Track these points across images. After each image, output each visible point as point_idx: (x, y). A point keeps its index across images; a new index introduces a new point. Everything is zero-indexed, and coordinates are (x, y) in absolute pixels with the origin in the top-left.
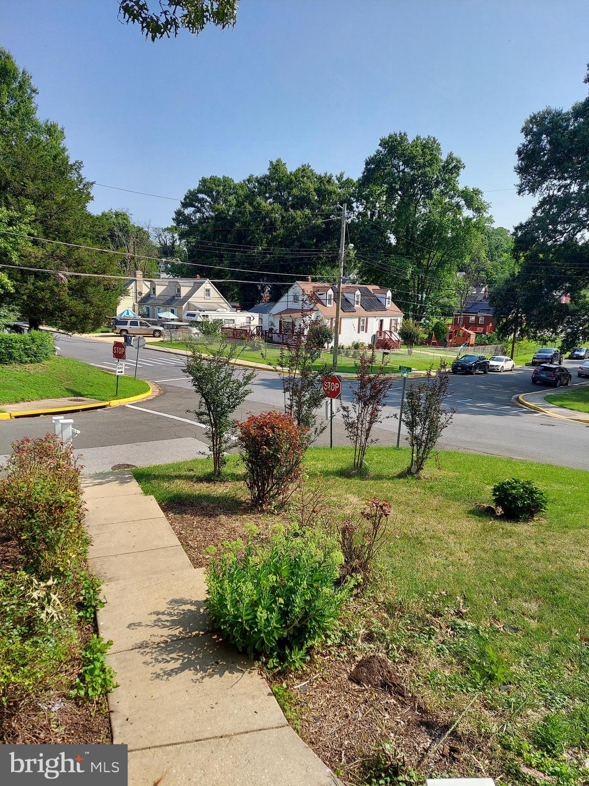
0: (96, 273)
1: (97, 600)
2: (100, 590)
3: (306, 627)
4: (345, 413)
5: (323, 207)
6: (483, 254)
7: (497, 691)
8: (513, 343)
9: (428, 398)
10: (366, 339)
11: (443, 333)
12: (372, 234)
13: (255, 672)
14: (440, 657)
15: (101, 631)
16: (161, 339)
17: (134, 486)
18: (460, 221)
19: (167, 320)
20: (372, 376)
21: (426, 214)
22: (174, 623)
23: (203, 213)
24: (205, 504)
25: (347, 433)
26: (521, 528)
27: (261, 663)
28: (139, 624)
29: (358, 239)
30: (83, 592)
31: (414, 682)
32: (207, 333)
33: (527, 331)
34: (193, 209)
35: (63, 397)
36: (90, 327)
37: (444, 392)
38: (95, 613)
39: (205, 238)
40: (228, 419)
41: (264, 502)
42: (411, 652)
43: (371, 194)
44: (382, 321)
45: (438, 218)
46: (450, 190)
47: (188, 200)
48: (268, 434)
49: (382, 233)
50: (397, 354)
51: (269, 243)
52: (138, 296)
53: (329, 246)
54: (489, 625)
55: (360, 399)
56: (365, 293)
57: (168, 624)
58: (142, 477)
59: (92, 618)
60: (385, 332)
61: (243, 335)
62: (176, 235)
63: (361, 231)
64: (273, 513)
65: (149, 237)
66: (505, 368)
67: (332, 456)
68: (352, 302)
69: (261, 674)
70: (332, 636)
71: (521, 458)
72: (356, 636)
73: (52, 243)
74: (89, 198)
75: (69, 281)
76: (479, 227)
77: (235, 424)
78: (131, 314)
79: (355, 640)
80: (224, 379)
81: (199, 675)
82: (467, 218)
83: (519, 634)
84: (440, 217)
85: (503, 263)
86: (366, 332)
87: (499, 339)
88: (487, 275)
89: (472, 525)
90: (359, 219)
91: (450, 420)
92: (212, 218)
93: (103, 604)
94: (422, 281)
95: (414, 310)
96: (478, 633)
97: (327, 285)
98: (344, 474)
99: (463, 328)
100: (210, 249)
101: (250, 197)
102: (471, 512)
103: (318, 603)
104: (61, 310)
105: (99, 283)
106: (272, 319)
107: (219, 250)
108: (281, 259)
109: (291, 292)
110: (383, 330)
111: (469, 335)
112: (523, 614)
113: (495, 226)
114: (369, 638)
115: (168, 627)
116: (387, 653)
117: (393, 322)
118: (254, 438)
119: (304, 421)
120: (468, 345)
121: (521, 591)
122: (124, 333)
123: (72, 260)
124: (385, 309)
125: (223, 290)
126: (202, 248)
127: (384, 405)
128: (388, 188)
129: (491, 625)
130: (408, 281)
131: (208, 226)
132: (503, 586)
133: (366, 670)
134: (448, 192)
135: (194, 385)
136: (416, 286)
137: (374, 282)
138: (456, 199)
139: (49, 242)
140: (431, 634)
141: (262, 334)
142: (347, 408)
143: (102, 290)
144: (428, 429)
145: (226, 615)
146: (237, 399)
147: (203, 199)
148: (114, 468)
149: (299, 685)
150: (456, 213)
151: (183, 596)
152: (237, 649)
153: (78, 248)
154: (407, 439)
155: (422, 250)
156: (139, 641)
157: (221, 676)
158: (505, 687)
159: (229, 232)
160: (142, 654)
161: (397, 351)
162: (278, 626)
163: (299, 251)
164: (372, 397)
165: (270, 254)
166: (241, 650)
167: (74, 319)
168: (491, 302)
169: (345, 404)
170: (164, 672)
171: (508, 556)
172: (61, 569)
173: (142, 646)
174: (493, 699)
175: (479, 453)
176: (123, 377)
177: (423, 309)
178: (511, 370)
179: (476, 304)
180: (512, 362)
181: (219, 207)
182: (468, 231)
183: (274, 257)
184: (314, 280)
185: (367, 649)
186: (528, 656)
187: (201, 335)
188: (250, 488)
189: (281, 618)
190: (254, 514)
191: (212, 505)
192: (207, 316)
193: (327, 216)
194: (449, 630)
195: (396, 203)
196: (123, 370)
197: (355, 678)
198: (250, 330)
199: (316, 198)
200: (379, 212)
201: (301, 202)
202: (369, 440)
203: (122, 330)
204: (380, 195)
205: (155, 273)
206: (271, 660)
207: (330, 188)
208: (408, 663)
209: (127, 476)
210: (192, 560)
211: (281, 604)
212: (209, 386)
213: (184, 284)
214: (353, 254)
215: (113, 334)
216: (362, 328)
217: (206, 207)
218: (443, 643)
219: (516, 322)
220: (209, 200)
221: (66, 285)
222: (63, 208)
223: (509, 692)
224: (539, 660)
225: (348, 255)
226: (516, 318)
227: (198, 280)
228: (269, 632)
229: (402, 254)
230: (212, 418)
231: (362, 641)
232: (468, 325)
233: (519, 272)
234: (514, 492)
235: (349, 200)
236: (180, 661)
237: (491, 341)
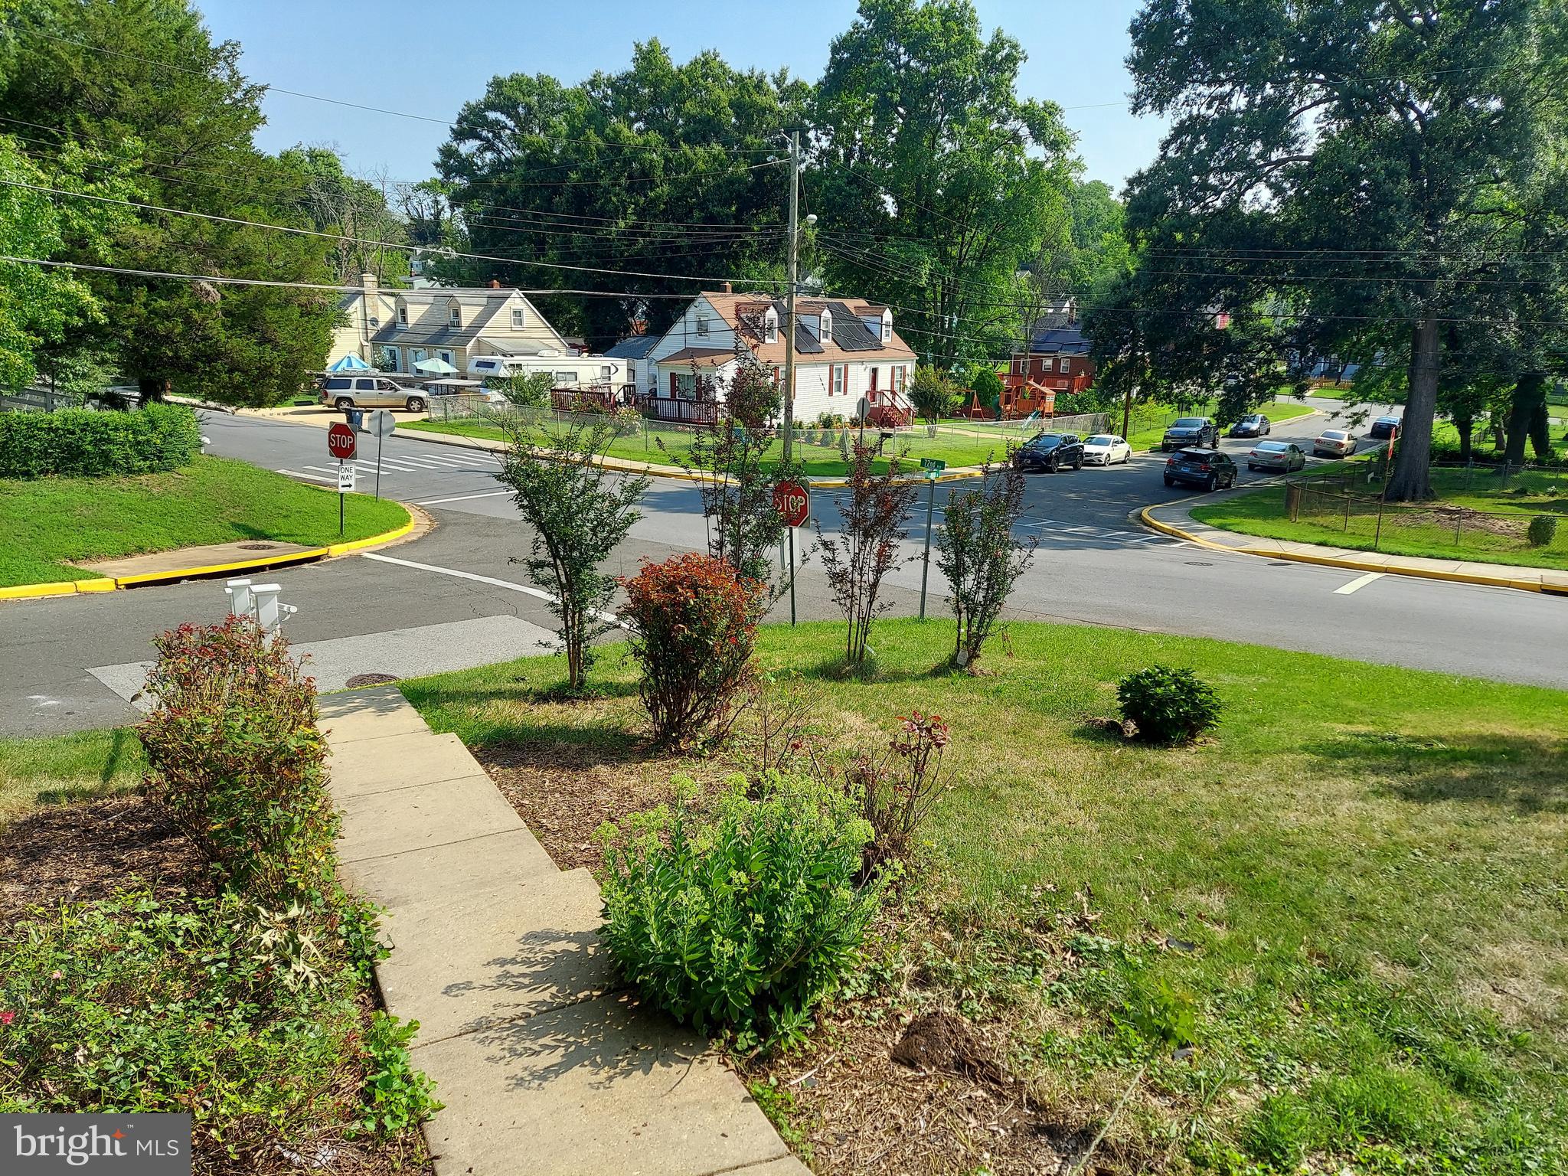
0: (281, 279)
1: (374, 943)
2: (376, 925)
3: (807, 966)
4: (829, 554)
5: (749, 139)
6: (1066, 233)
7: (1168, 1059)
8: (1127, 408)
9: (985, 519)
10: (846, 407)
11: (994, 391)
12: (850, 195)
13: (713, 1061)
14: (1057, 1006)
15: (388, 1003)
16: (425, 415)
17: (408, 717)
18: (1021, 168)
19: (434, 376)
20: (877, 479)
21: (954, 154)
22: (538, 980)
23: (499, 152)
24: (561, 744)
25: (832, 593)
26: (1175, 758)
27: (722, 1042)
28: (468, 986)
29: (822, 204)
30: (342, 930)
31: (1015, 1056)
32: (520, 400)
33: (1154, 384)
34: (477, 143)
35: (227, 540)
36: (274, 394)
37: (1016, 506)
38: (372, 970)
39: (506, 203)
40: (595, 573)
41: (683, 736)
42: (1004, 1001)
43: (845, 111)
44: (875, 371)
45: (978, 162)
46: (1000, 105)
47: (465, 125)
48: (686, 599)
49: (869, 192)
50: (907, 436)
51: (641, 213)
52: (370, 326)
53: (765, 219)
54: (1139, 940)
55: (855, 525)
56: (839, 314)
57: (526, 981)
58: (420, 696)
59: (367, 981)
60: (882, 393)
61: (597, 404)
62: (443, 200)
63: (827, 189)
64: (700, 756)
65: (384, 203)
66: (1113, 458)
67: (799, 640)
68: (815, 333)
69: (725, 1063)
70: (853, 981)
71: (1154, 629)
72: (898, 977)
73: (180, 215)
74: (256, 119)
75: (223, 297)
76: (1057, 179)
77: (610, 584)
78: (357, 366)
79: (897, 985)
80: (583, 493)
81: (603, 1075)
82: (1035, 162)
83: (1196, 952)
84: (982, 159)
85: (1103, 251)
86: (845, 392)
87: (1101, 403)
88: (1073, 275)
89: (1082, 758)
90: (821, 163)
91: (1029, 560)
92: (519, 162)
93: (387, 951)
94: (949, 291)
95: (937, 349)
96: (1123, 956)
97: (765, 298)
98: (830, 672)
99: (1031, 382)
100: (517, 224)
101: (597, 117)
102: (1080, 733)
103: (829, 920)
104: (210, 359)
105: (288, 301)
106: (654, 369)
107: (535, 226)
108: (667, 246)
109: (691, 314)
110: (879, 389)
111: (1043, 396)
112: (1200, 916)
113: (1087, 178)
114: (923, 979)
115: (526, 986)
116: (959, 1006)
117: (898, 372)
118: (658, 609)
119: (749, 572)
120: (1042, 415)
121: (1190, 874)
122: (345, 405)
123: (228, 253)
124: (878, 346)
125: (549, 310)
126: (501, 223)
127: (904, 536)
128: (877, 101)
129: (1144, 940)
130: (924, 289)
131: (510, 180)
132: (1157, 868)
133: (924, 1040)
134: (995, 110)
135: (521, 506)
136: (939, 298)
137: (856, 294)
138: (1012, 124)
139: (176, 215)
140: (1036, 964)
141: (636, 402)
142: (832, 543)
143: (296, 315)
144: (988, 579)
145: (647, 955)
146: (611, 532)
147: (497, 122)
148: (351, 683)
149: (800, 1078)
150: (1013, 152)
151: (548, 925)
152: (675, 1019)
153: (239, 227)
154: (947, 600)
155: (948, 227)
156: (472, 1018)
157: (646, 1073)
158: (1183, 1052)
159: (556, 191)
160: (482, 1041)
161: (906, 430)
162: (754, 968)
163: (703, 229)
164: (880, 521)
165: (644, 235)
166: (681, 1021)
167: (238, 377)
168: (1086, 329)
169: (827, 537)
170: (531, 1074)
171: (1160, 812)
172: (301, 886)
173: (479, 1027)
174: (1163, 1075)
175: (1074, 623)
176: (351, 496)
177: (953, 345)
178: (1124, 462)
179: (1054, 333)
180: (1125, 447)
181: (533, 138)
182: (1035, 189)
183: (652, 243)
184: (737, 290)
185: (921, 1001)
186: (1218, 992)
187: (508, 405)
188: (650, 709)
189: (758, 954)
190: (664, 759)
191: (575, 747)
192: (519, 366)
193: (759, 158)
194: (1068, 956)
195: (895, 131)
196: (352, 482)
197: (904, 1057)
198: (610, 394)
199: (734, 120)
200: (861, 150)
201: (704, 130)
202: (876, 604)
203: (340, 399)
204: (862, 114)
205: (402, 279)
206: (742, 1035)
207: (761, 100)
208: (999, 1021)
209: (390, 697)
210: (554, 854)
211: (758, 925)
212: (554, 508)
213: (468, 300)
214: (811, 235)
215: (320, 407)
216: (837, 385)
217: (505, 139)
218: (1060, 979)
219: (1133, 366)
220: (511, 123)
221: (219, 306)
222: (202, 142)
223: (1191, 1061)
224: (1239, 998)
225: (803, 238)
226: (1133, 359)
227: (497, 291)
228: (736, 981)
229: (909, 235)
230: (561, 572)
231: (910, 987)
232: (1040, 376)
233: (1137, 270)
234: (1159, 690)
235: (802, 125)
236: (561, 1051)
237: (1083, 406)
